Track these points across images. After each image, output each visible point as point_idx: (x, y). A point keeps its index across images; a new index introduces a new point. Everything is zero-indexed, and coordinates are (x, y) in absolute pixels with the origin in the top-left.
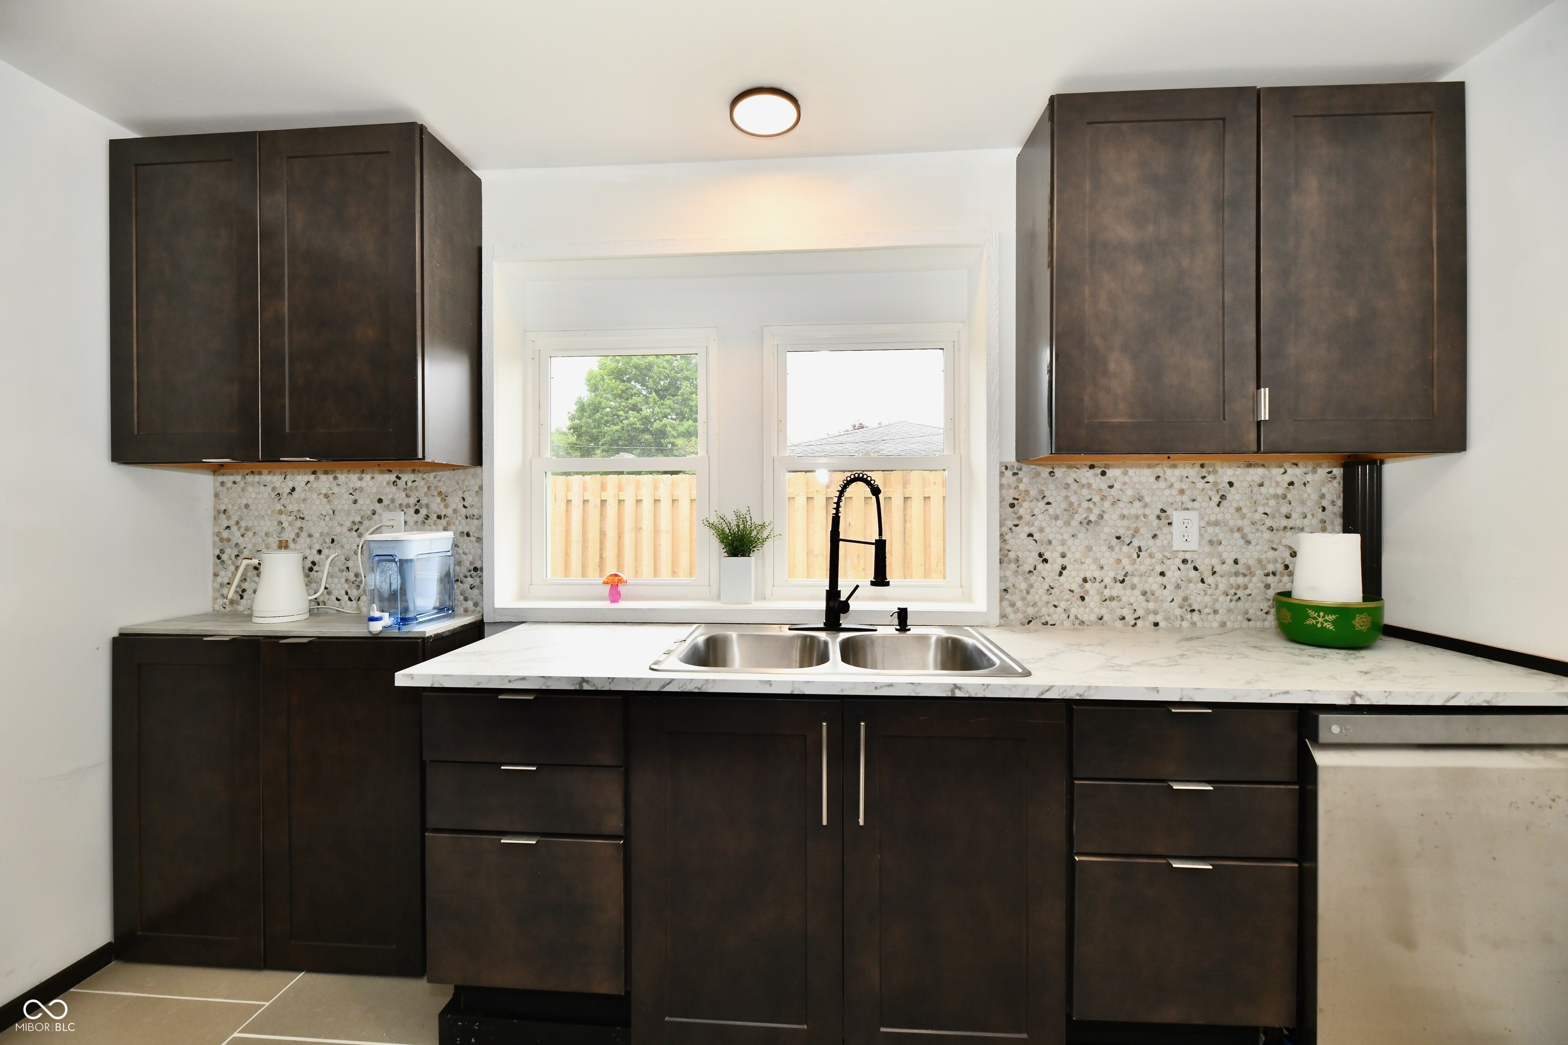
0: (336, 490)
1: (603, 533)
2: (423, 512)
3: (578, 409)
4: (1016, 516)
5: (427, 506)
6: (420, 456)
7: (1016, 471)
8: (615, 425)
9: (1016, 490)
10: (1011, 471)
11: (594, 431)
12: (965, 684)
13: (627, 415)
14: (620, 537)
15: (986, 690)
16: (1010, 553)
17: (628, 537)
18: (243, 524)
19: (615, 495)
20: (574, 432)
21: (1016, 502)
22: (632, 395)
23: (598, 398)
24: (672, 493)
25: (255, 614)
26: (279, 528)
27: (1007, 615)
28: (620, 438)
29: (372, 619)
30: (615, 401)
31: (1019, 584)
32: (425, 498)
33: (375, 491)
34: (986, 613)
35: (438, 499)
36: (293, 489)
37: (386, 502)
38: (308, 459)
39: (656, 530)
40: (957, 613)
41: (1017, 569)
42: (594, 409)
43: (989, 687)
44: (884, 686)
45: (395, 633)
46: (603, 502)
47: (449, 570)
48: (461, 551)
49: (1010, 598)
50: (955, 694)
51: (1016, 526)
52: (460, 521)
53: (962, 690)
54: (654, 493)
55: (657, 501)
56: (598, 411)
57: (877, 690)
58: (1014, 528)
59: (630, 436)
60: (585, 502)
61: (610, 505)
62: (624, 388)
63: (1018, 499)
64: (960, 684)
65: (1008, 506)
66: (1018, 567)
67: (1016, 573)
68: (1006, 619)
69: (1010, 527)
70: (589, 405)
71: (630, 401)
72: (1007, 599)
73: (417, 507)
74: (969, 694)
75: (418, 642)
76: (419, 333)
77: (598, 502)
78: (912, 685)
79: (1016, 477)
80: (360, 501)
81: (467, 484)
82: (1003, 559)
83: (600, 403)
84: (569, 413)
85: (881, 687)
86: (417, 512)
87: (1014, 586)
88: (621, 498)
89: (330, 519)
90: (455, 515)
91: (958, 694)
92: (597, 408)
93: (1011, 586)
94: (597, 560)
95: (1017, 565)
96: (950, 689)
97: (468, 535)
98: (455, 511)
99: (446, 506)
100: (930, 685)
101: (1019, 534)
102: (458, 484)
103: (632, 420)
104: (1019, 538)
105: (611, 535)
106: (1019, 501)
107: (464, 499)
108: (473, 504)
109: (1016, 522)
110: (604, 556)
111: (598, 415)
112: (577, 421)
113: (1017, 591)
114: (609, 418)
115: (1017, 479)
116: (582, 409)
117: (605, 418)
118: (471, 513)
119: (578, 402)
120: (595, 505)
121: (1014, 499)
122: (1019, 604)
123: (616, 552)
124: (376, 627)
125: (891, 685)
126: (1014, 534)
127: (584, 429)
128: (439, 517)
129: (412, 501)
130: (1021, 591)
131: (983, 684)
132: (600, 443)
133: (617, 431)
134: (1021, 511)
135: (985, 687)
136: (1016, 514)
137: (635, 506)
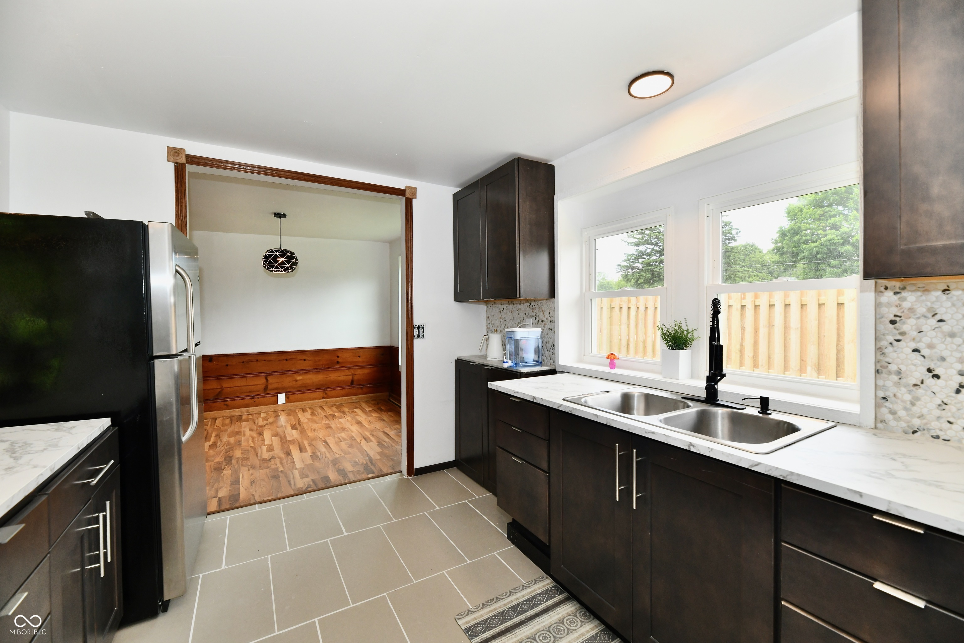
0: (514, 309)
1: (743, 329)
2: (538, 319)
3: (779, 236)
4: (898, 332)
5: (539, 316)
6: (518, 296)
7: (898, 291)
8: (814, 242)
9: (899, 308)
10: (892, 290)
11: (794, 249)
12: (697, 444)
13: (826, 233)
14: (756, 331)
15: (711, 452)
16: (890, 365)
17: (763, 331)
18: (492, 322)
19: (752, 301)
20: (777, 252)
21: (898, 319)
22: (830, 217)
23: (798, 224)
24: (801, 299)
25: (488, 357)
26: (500, 324)
27: (886, 421)
28: (818, 253)
29: (504, 362)
30: (815, 223)
31: (902, 395)
32: (538, 313)
33: (524, 310)
34: (859, 414)
35: (542, 313)
36: (504, 309)
37: (527, 314)
38: (490, 299)
39: (786, 328)
40: (829, 410)
41: (899, 381)
42: (794, 233)
43: (713, 450)
44: (650, 432)
45: (512, 369)
46: (743, 307)
47: (539, 345)
48: (549, 337)
49: (891, 406)
50: (690, 449)
51: (898, 341)
52: (548, 323)
53: (695, 447)
54: (785, 300)
55: (787, 306)
56: (797, 235)
57: (646, 434)
58: (895, 343)
59: (829, 250)
60: (730, 306)
61: (748, 308)
62: (822, 213)
63: (900, 317)
64: (694, 443)
65: (888, 322)
66: (900, 379)
67: (897, 384)
68: (885, 424)
69: (890, 341)
70: (789, 230)
71: (829, 221)
72: (886, 406)
73: (536, 317)
74: (699, 451)
75: (517, 374)
76: (517, 245)
77: (739, 307)
78: (665, 436)
79: (898, 296)
80: (520, 314)
81: (551, 306)
82: (882, 370)
83: (799, 228)
84: (772, 240)
85: (648, 433)
86: (536, 319)
87: (895, 395)
88: (757, 304)
89: (513, 321)
90: (547, 321)
91: (693, 449)
92: (795, 232)
93: (891, 395)
94: (738, 346)
95: (899, 377)
96: (687, 445)
97: (551, 330)
98: (547, 319)
99: (544, 316)
100: (675, 439)
101: (902, 348)
102: (548, 306)
103: (829, 237)
104: (902, 352)
105: (749, 329)
106: (902, 318)
107: (550, 313)
108: (553, 315)
109: (899, 337)
110: (744, 344)
111: (796, 238)
112: (779, 244)
113: (899, 401)
114: (808, 238)
115: (899, 298)
116: (783, 234)
117: (804, 238)
118: (552, 320)
119: (780, 231)
120: (737, 309)
121: (895, 316)
122: (902, 413)
123: (752, 341)
124: (506, 366)
125: (653, 433)
126: (895, 348)
127: (785, 250)
128: (542, 321)
129: (534, 314)
130: (903, 401)
131: (709, 448)
132: (799, 258)
133: (815, 247)
134: (905, 328)
135: (710, 450)
136: (898, 330)
137: (768, 308)
